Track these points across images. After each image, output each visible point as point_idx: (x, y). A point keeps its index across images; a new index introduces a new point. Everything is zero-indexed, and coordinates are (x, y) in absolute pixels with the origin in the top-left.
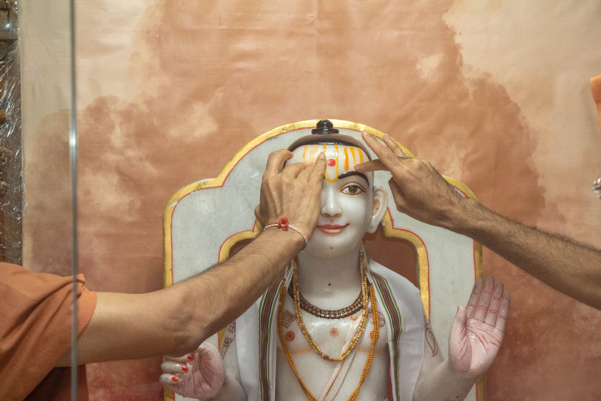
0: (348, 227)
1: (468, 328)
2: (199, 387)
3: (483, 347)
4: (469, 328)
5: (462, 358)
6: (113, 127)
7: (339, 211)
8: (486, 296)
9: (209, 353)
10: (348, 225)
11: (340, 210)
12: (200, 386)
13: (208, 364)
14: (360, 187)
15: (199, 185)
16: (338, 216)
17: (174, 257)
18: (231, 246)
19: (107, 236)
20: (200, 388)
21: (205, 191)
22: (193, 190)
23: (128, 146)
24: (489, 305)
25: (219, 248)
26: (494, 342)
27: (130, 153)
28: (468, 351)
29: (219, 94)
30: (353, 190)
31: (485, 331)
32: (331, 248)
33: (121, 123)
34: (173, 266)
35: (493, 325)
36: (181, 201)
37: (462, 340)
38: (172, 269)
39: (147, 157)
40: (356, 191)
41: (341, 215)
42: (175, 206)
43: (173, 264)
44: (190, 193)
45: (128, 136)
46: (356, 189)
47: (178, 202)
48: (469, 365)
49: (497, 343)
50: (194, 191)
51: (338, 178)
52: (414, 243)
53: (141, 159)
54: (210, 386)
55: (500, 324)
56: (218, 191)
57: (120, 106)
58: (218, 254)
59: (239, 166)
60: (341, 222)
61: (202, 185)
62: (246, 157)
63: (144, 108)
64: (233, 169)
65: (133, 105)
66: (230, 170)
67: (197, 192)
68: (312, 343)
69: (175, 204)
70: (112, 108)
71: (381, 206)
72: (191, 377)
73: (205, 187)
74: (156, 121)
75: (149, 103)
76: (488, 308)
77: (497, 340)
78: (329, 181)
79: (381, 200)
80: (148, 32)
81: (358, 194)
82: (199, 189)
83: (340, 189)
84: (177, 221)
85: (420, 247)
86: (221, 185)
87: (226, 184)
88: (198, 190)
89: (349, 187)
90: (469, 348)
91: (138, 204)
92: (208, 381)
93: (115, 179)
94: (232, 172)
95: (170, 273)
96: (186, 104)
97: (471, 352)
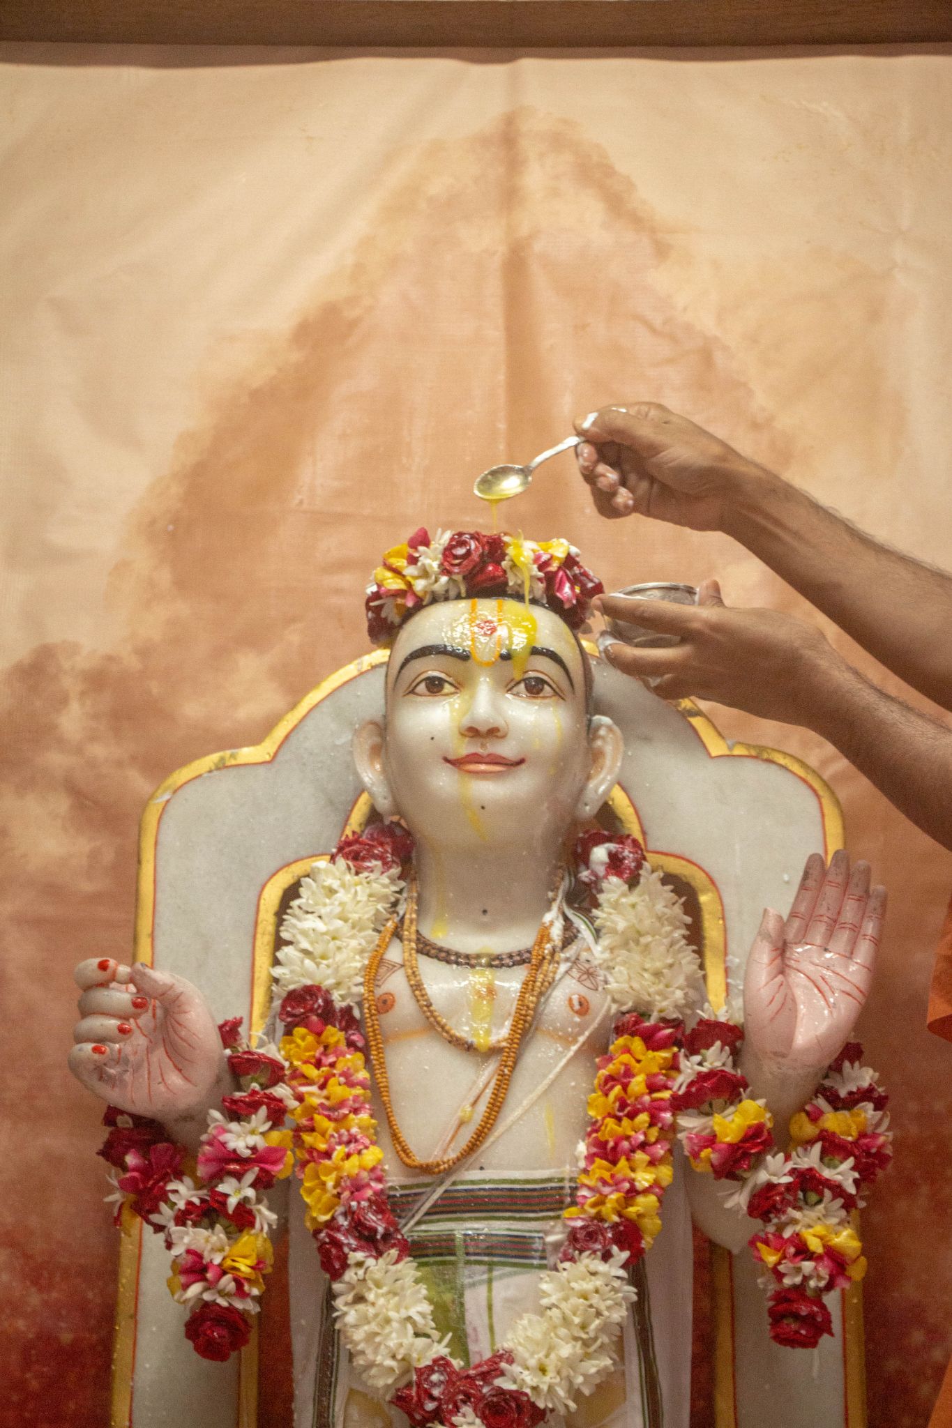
0: (523, 766)
1: (788, 963)
2: (159, 1083)
3: (823, 1002)
4: (792, 963)
5: (772, 1019)
6: (64, 701)
7: (500, 722)
8: (831, 892)
9: (182, 998)
10: (521, 762)
11: (503, 722)
12: (163, 1079)
13: (180, 1025)
14: (551, 683)
15: (222, 759)
16: (497, 737)
17: (160, 908)
18: (286, 886)
19: (38, 922)
20: (163, 1084)
21: (233, 772)
22: (208, 769)
23: (93, 737)
24: (839, 913)
25: (259, 888)
26: (851, 992)
27: (98, 751)
28: (788, 1006)
29: (294, 636)
30: (535, 688)
31: (828, 968)
32: (483, 808)
33: (83, 694)
34: (156, 926)
35: (847, 955)
36: (180, 792)
37: (772, 980)
38: (153, 932)
39: (133, 758)
40: (542, 690)
41: (504, 737)
42: (168, 801)
43: (157, 921)
44: (200, 776)
45: (96, 716)
46: (540, 686)
47: (175, 791)
48: (790, 1039)
49: (856, 993)
50: (210, 771)
51: (499, 660)
52: (693, 883)
53: (119, 764)
54: (186, 1079)
55: (864, 951)
56: (261, 770)
57: (82, 662)
58: (256, 902)
59: (309, 723)
60: (507, 749)
61: (227, 759)
62: (327, 703)
63: (132, 662)
64: (295, 727)
65: (110, 658)
66: (290, 727)
67: (215, 773)
68: (435, 1017)
69: (166, 797)
70: (66, 665)
71: (608, 762)
72: (143, 1060)
73: (233, 762)
74: (155, 688)
75: (144, 652)
76: (835, 921)
77: (857, 988)
78: (481, 664)
79: (608, 749)
80: (153, 523)
81: (544, 697)
82: (221, 766)
83: (506, 687)
84: (170, 835)
85: (705, 891)
86: (268, 758)
87: (280, 758)
88: (218, 769)
89: (526, 681)
90: (789, 1000)
91: (108, 856)
92: (180, 1067)
93: (62, 804)
94: (296, 731)
95: (149, 940)
96: (221, 655)
97: (794, 1010)
